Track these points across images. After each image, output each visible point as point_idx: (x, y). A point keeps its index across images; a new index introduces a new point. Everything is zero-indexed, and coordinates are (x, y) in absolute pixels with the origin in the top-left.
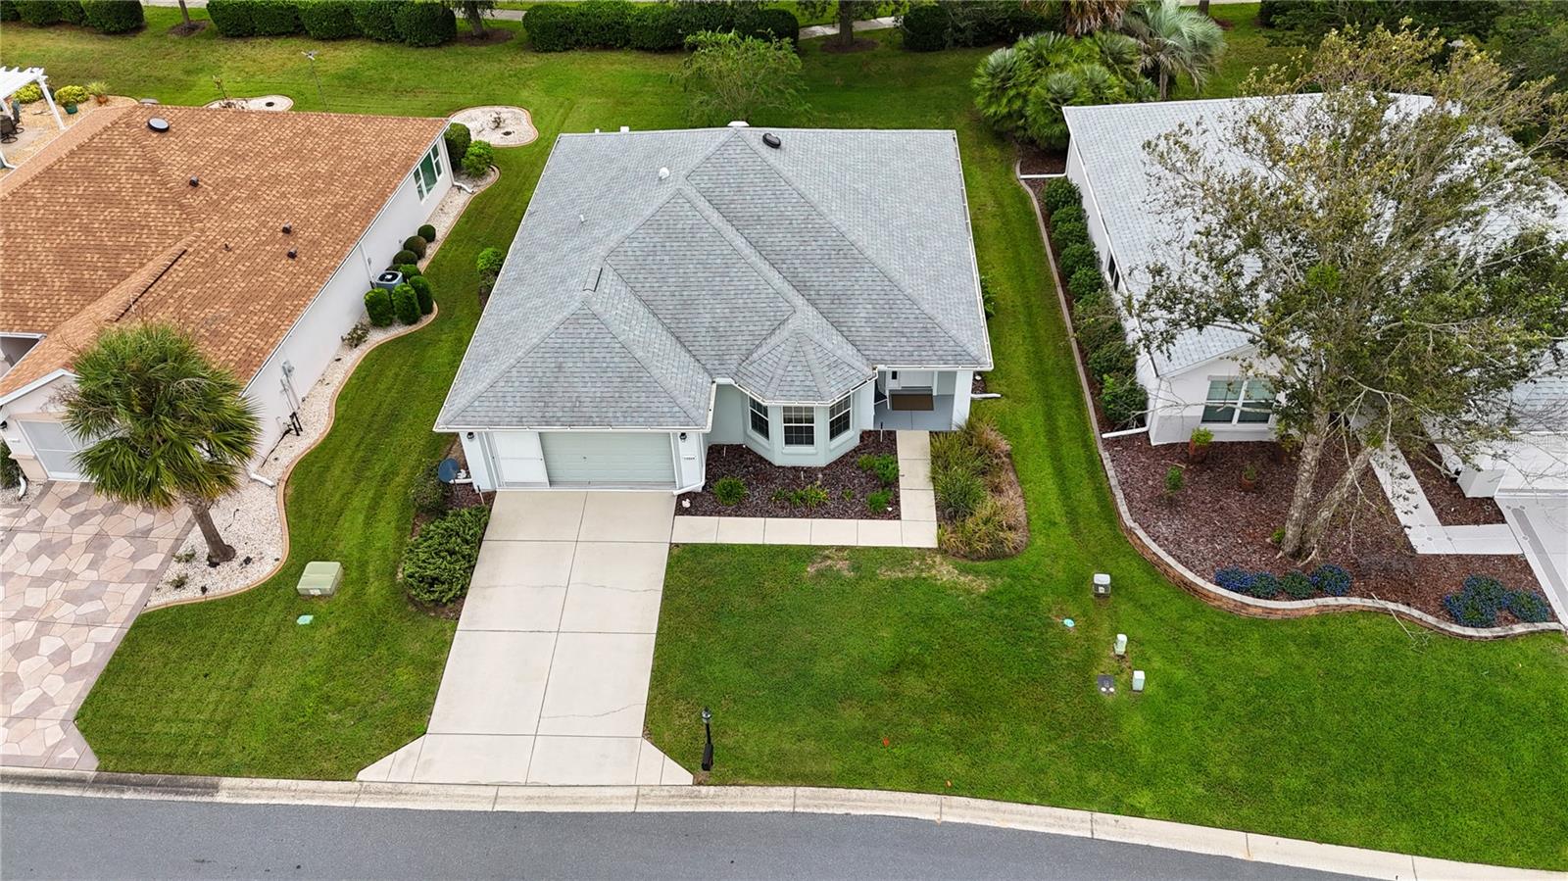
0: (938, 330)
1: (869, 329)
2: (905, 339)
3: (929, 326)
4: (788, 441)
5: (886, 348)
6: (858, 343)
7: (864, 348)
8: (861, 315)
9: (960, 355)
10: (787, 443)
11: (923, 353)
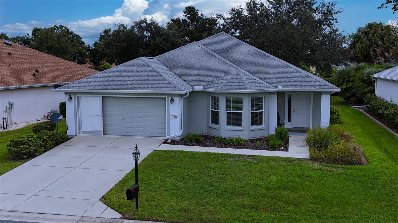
0: (311, 78)
1: (275, 78)
2: (293, 81)
3: (306, 77)
4: (229, 124)
5: (283, 83)
6: (268, 82)
7: (272, 83)
8: (271, 74)
9: (323, 85)
10: (227, 125)
11: (302, 85)
